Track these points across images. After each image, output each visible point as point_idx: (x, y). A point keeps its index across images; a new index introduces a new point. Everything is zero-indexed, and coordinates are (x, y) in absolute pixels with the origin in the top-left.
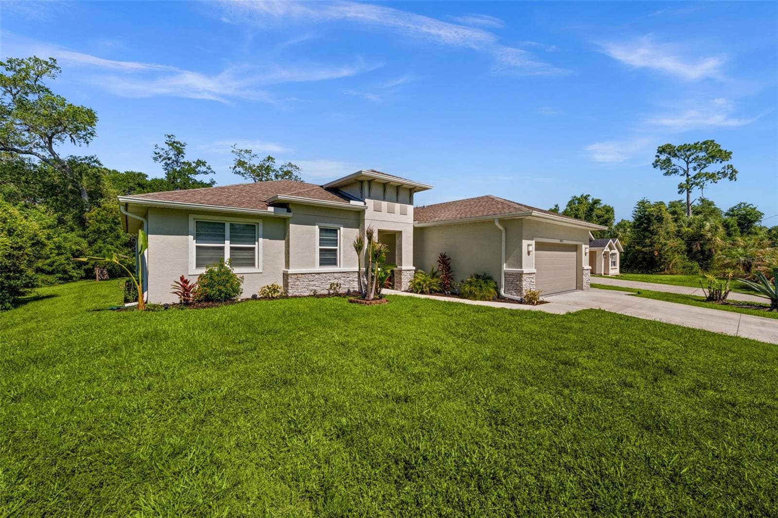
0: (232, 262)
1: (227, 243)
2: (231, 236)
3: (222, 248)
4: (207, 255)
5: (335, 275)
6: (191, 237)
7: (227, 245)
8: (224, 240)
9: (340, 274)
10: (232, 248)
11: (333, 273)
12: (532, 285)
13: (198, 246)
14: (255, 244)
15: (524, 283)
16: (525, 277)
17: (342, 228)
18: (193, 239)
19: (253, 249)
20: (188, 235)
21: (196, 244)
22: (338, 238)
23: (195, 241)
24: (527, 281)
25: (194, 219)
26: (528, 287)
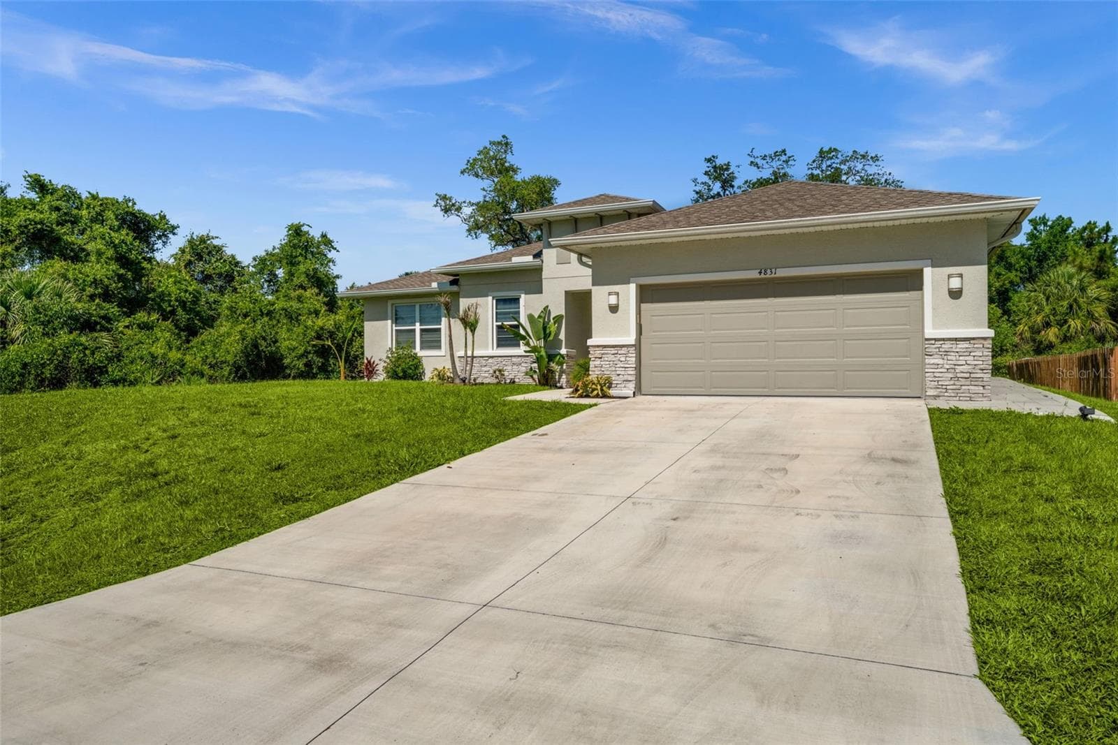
0: (424, 345)
1: (418, 325)
2: (420, 318)
3: (414, 331)
4: (403, 338)
5: (514, 359)
6: (390, 322)
7: (418, 327)
8: (415, 323)
9: (519, 359)
10: (422, 330)
11: (511, 356)
12: (625, 368)
13: (396, 330)
14: (440, 325)
15: (598, 362)
16: (598, 352)
17: (523, 296)
18: (392, 323)
19: (439, 330)
20: (387, 320)
21: (394, 328)
22: (521, 310)
23: (394, 325)
24: (607, 359)
25: (392, 304)
26: (607, 370)
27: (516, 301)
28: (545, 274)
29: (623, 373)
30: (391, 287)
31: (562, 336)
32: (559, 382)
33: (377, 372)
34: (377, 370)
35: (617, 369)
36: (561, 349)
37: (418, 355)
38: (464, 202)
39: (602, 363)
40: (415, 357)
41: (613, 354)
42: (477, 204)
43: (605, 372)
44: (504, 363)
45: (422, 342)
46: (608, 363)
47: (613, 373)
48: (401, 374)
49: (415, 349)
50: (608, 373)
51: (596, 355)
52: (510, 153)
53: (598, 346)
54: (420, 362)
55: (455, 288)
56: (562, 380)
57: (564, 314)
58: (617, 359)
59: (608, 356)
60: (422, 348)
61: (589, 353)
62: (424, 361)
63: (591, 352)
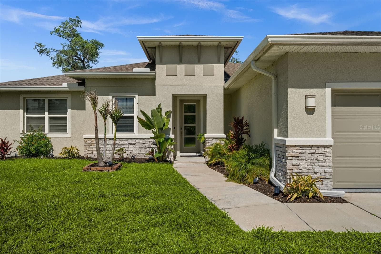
0: (52, 128)
1: (47, 114)
2: (49, 109)
3: (44, 118)
4: (33, 123)
5: (130, 141)
6: (22, 111)
7: (47, 115)
8: (45, 112)
9: (134, 140)
10: (50, 118)
11: (128, 139)
12: (322, 166)
13: (27, 117)
14: (67, 115)
15: (295, 161)
16: (296, 151)
17: (137, 96)
18: (24, 112)
19: (66, 118)
20: (19, 109)
21: (26, 116)
22: (135, 106)
23: (25, 113)
24: (304, 158)
25: (24, 98)
26: (306, 169)
27: (132, 99)
28: (157, 82)
29: (321, 171)
30: (24, 84)
31: (170, 125)
32: (168, 157)
33: (11, 150)
34: (11, 148)
35: (315, 167)
36: (169, 135)
37: (47, 136)
38: (51, 49)
39: (300, 162)
40: (45, 137)
41: (311, 154)
42: (60, 51)
43: (303, 171)
44: (122, 143)
45: (50, 126)
46: (305, 161)
47: (311, 171)
48: (34, 152)
49: (44, 131)
50: (306, 171)
51: (294, 154)
52: (79, 27)
53: (296, 146)
54: (49, 141)
55: (82, 88)
56: (170, 156)
57: (172, 110)
58: (315, 157)
59: (305, 155)
60: (50, 131)
61: (286, 151)
62: (53, 141)
63: (288, 151)
